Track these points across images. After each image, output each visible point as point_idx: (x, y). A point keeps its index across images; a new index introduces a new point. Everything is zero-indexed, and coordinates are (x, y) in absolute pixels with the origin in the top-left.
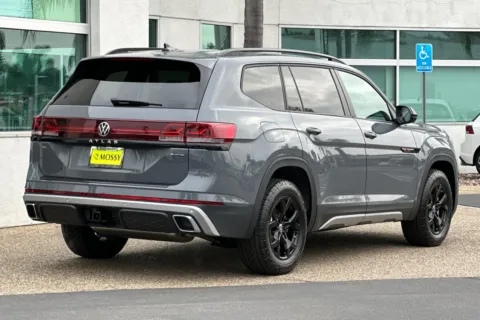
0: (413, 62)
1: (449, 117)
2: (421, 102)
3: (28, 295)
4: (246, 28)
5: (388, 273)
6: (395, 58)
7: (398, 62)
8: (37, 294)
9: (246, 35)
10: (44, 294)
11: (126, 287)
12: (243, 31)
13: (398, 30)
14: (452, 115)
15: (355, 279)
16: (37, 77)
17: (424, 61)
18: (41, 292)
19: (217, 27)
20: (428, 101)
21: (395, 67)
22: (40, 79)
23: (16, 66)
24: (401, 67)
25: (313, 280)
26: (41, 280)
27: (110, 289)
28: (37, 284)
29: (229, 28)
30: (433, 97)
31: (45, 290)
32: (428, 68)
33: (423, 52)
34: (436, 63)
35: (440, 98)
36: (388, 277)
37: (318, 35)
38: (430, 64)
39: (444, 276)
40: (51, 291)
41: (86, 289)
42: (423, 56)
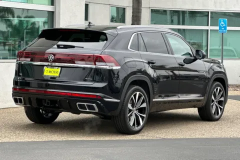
0: (217, 28)
1: (235, 56)
2: (221, 48)
3: (24, 142)
4: (133, 9)
5: (204, 135)
6: (208, 25)
7: (210, 28)
8: (28, 142)
9: (133, 12)
10: (32, 142)
11: (73, 139)
12: (132, 11)
13: (210, 11)
14: (236, 55)
15: (187, 137)
16: (25, 31)
17: (223, 27)
18: (30, 140)
19: (118, 8)
20: (224, 48)
21: (208, 30)
22: (26, 32)
23: (15, 25)
24: (211, 30)
25: (166, 137)
26: (30, 135)
27: (64, 140)
28: (28, 136)
29: (124, 9)
30: (226, 46)
31: (33, 140)
32: (225, 31)
33: (222, 23)
34: (228, 28)
35: (229, 46)
36: (203, 137)
37: (168, 13)
38: (225, 29)
39: (232, 137)
40: (35, 140)
41: (53, 139)
42: (222, 25)
